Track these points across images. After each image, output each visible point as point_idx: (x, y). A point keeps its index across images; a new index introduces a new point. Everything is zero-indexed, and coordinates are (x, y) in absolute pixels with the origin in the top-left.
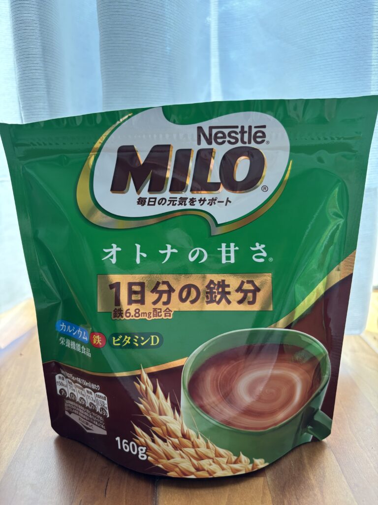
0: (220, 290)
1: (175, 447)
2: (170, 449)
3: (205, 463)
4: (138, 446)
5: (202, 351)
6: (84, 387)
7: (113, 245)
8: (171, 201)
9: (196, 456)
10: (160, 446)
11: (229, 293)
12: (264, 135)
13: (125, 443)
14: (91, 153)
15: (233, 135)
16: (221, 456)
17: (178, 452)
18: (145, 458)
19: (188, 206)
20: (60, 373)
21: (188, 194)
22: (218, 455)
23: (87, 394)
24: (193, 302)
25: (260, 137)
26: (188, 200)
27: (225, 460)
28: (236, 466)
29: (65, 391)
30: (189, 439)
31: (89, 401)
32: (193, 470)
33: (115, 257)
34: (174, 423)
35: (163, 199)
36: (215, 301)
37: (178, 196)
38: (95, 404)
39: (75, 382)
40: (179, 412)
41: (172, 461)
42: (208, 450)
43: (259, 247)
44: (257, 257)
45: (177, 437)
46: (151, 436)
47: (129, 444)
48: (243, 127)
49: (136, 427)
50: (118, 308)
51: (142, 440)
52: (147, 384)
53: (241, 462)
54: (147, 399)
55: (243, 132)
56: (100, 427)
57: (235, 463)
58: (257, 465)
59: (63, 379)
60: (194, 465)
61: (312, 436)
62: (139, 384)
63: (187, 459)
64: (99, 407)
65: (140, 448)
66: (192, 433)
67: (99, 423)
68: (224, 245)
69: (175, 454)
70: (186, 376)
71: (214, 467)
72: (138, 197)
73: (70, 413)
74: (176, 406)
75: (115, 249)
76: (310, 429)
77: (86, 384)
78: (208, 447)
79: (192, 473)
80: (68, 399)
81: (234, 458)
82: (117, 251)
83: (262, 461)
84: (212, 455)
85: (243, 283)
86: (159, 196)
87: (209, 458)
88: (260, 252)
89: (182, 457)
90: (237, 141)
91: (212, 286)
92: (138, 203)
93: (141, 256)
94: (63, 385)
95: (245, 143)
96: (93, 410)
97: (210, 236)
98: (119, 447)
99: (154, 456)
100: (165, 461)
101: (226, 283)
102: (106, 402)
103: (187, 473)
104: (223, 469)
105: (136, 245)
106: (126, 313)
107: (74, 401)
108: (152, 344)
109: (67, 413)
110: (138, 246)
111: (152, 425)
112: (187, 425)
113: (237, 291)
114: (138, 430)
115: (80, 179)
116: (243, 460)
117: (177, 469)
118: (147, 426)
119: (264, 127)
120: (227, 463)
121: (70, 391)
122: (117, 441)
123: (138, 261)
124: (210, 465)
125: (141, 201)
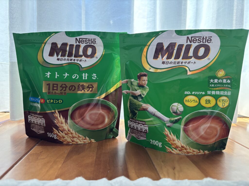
0: (82, 87)
1: (66, 134)
2: (64, 135)
3: (75, 139)
4: (54, 135)
5: (75, 105)
6: (38, 117)
7: (48, 72)
8: (67, 60)
9: (72, 137)
10: (61, 134)
11: (85, 88)
12: (95, 42)
13: (50, 134)
14: (43, 44)
15: (86, 41)
16: (80, 137)
17: (67, 136)
18: (56, 138)
19: (73, 62)
20: (30, 115)
21: (73, 58)
22: (79, 137)
23: (38, 120)
24: (73, 91)
25: (94, 42)
26: (73, 60)
27: (81, 139)
28: (85, 141)
29: (31, 121)
30: (70, 132)
31: (39, 122)
32: (71, 141)
33: (49, 76)
34: (66, 127)
35: (65, 59)
36: (80, 90)
37: (70, 58)
38: (41, 123)
39: (35, 116)
40: (67, 123)
41: (64, 139)
42: (76, 135)
43: (94, 75)
44: (94, 78)
45: (66, 131)
46: (58, 131)
47: (51, 134)
48: (89, 39)
49: (53, 128)
50: (49, 91)
51: (55, 132)
52: (57, 115)
53: (86, 139)
54: (57, 119)
55: (89, 40)
56: (42, 131)
57: (85, 139)
58: (92, 141)
59: (31, 117)
60: (71, 140)
61: (112, 136)
62: (55, 114)
63: (69, 138)
64: (42, 123)
65: (55, 135)
66: (71, 130)
67: (42, 129)
68: (84, 74)
69: (66, 136)
70: (70, 112)
71: (78, 141)
72: (57, 58)
73: (33, 128)
74: (66, 122)
75: (49, 74)
76: (112, 134)
77: (38, 116)
78: (76, 134)
79: (71, 142)
80: (32, 123)
81: (84, 138)
82: (50, 74)
83: (94, 140)
84: (77, 137)
85: (89, 85)
86: (64, 58)
87: (76, 138)
88: (95, 76)
89: (68, 137)
90: (87, 43)
91: (80, 86)
92: (57, 60)
93: (57, 76)
94: (31, 119)
95: (90, 44)
96: (41, 125)
97: (80, 71)
98: (48, 136)
99: (59, 137)
100: (62, 139)
101: (84, 85)
102: (44, 121)
103: (69, 142)
104: (81, 141)
105: (56, 72)
106: (52, 93)
107: (34, 124)
108: (60, 102)
109: (31, 129)
110: (56, 73)
111: (58, 127)
112: (69, 127)
113: (87, 87)
114: (54, 129)
115: (39, 52)
116: (87, 139)
117: (66, 141)
118: (57, 128)
119: (95, 39)
120: (82, 139)
121: (33, 120)
122: (48, 134)
123: (56, 77)
124: (77, 140)
125: (58, 59)
